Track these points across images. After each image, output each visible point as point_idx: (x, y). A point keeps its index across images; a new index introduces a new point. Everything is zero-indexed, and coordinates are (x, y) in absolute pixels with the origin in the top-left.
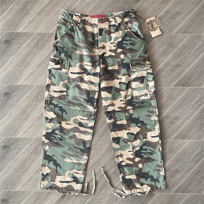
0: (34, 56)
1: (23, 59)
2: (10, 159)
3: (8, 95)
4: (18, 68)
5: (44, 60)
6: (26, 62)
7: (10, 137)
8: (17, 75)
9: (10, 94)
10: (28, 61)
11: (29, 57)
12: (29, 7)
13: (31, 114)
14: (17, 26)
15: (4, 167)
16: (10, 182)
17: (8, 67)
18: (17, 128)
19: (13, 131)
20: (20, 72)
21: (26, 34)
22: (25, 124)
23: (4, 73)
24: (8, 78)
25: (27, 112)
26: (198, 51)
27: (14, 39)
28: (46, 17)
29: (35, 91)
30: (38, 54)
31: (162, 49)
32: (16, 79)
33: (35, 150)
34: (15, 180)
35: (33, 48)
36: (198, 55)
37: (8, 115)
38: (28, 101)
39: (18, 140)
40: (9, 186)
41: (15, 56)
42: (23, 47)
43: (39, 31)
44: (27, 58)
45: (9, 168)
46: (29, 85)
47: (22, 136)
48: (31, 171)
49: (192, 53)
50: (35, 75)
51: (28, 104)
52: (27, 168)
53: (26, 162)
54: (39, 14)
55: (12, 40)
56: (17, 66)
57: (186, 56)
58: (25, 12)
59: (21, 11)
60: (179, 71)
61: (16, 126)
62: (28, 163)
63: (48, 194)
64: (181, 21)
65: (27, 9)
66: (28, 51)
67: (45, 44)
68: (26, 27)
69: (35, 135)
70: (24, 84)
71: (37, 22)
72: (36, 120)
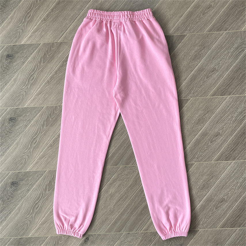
0: (42, 71)
1: (29, 75)
2: (20, 198)
3: (14, 121)
4: (24, 87)
5: (54, 75)
6: (33, 79)
7: (19, 171)
8: (22, 96)
9: (16, 119)
10: (35, 77)
11: (36, 73)
12: (32, 13)
13: (42, 142)
14: (19, 37)
15: (14, 209)
16: (21, 226)
17: (12, 86)
18: (26, 160)
19: (22, 164)
20: (25, 92)
21: (30, 45)
22: (35, 155)
23: (7, 95)
24: (12, 99)
25: (37, 140)
26: (237, 50)
27: (17, 53)
28: (53, 24)
29: (45, 113)
30: (46, 69)
31: (193, 51)
32: (22, 100)
33: (49, 185)
34: (27, 224)
35: (40, 62)
36: (237, 56)
37: (15, 145)
38: (37, 127)
39: (28, 174)
40: (20, 232)
41: (19, 73)
42: (28, 62)
43: (46, 41)
44: (33, 74)
45: (19, 209)
46: (37, 106)
47: (33, 169)
48: (45, 211)
49: (230, 54)
50: (44, 94)
51: (38, 130)
52: (41, 207)
53: (39, 200)
54: (44, 21)
55: (14, 54)
56: (22, 85)
57: (223, 59)
58: (28, 20)
59: (24, 19)
60: (216, 77)
61: (24, 157)
62: (41, 201)
63: (68, 239)
64: (214, 16)
65: (30, 15)
66: (34, 66)
67: (53, 56)
68: (30, 37)
69: (48, 167)
70: (32, 105)
71: (43, 30)
72: (48, 149)
